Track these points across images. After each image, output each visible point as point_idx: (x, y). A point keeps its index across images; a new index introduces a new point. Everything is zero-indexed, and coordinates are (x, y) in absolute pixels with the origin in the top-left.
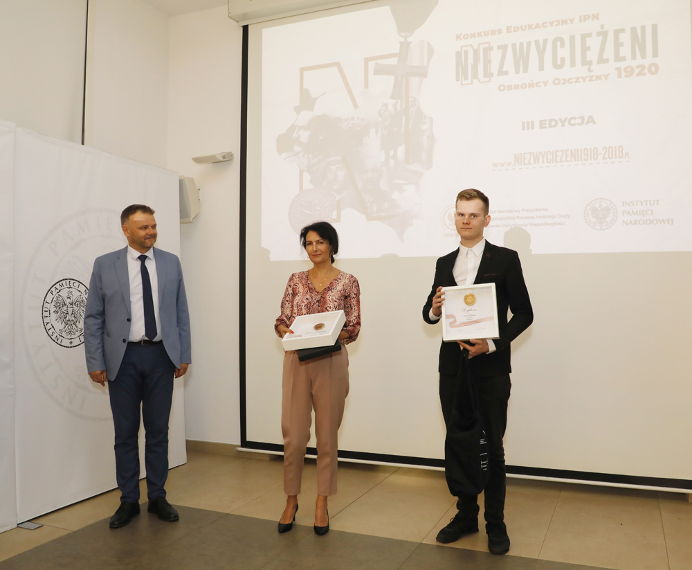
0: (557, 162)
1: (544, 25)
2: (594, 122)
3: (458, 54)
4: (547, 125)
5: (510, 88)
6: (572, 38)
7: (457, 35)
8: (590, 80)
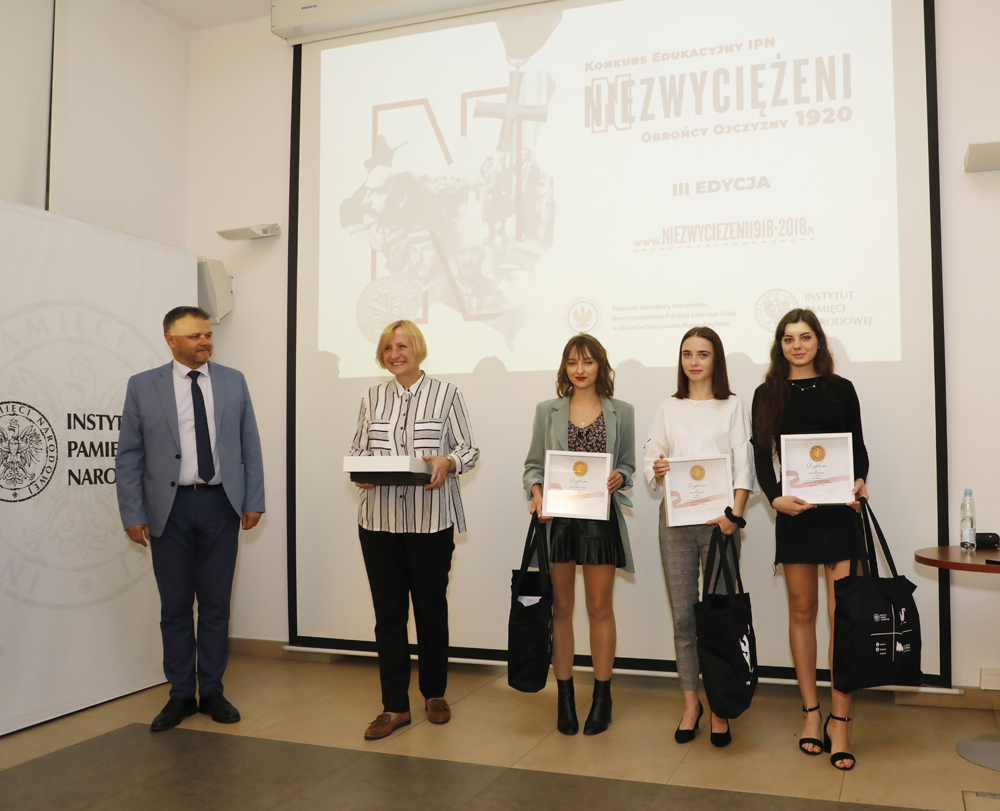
0: (719, 239)
1: (702, 52)
2: (768, 186)
3: (588, 90)
4: (706, 189)
5: (657, 137)
6: (740, 70)
7: (587, 64)
8: (763, 128)
